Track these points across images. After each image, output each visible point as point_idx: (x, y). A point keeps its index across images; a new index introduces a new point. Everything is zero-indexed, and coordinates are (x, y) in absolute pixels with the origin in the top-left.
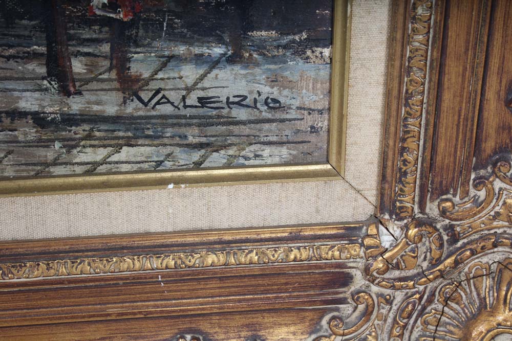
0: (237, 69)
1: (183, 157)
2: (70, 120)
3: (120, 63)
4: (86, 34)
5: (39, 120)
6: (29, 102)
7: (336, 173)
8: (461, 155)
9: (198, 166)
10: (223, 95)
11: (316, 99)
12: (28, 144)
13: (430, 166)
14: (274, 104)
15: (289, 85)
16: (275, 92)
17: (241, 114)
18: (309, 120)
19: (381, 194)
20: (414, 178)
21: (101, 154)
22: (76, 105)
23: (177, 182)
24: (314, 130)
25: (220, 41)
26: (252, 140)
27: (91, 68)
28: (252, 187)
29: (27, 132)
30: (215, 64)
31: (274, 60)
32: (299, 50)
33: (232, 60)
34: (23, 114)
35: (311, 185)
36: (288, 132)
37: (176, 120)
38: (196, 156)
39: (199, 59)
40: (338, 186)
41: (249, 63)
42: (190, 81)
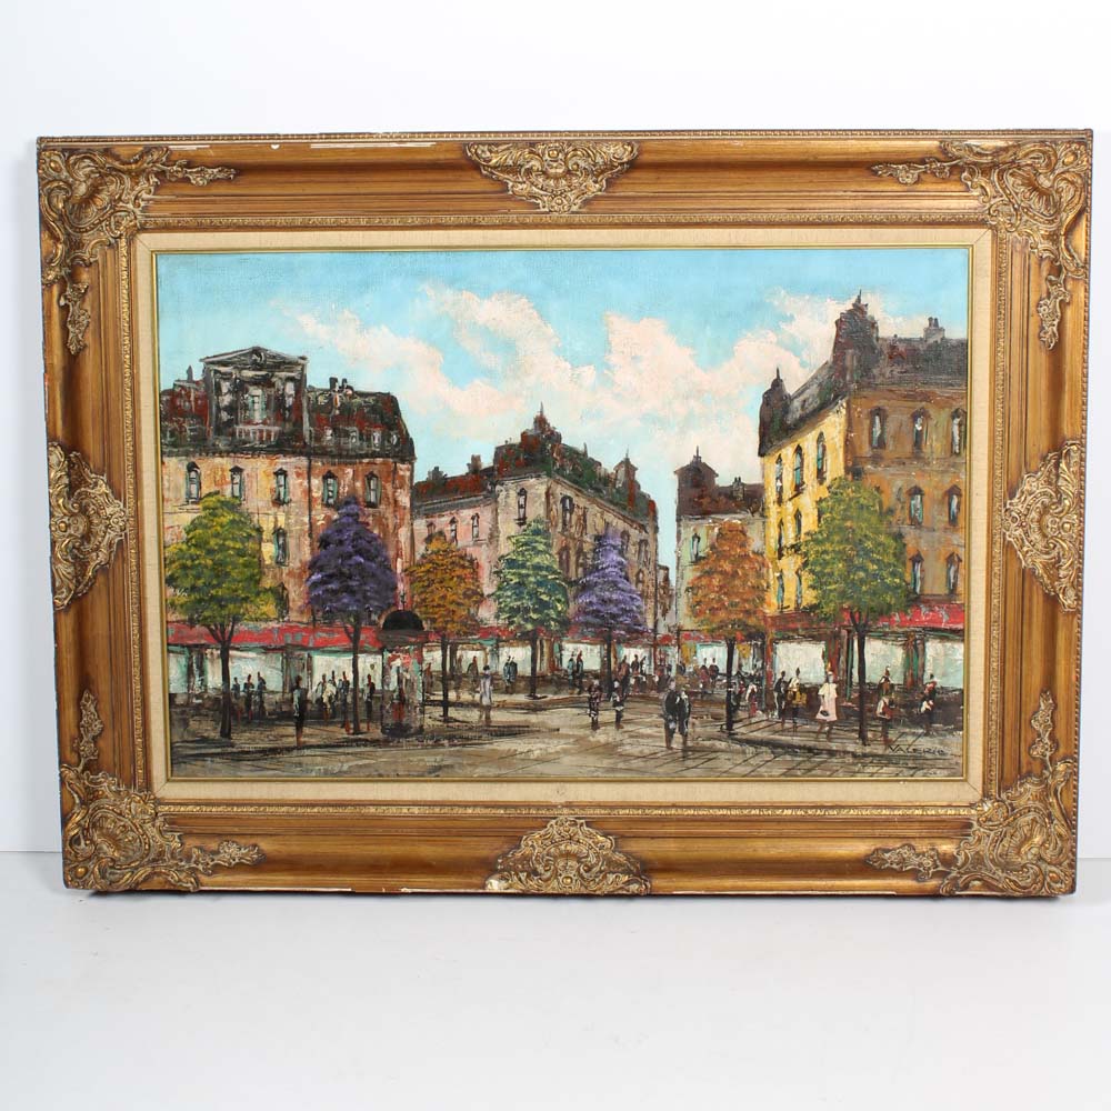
0: (928, 738)
1: (906, 772)
2: (865, 755)
3: (885, 734)
4: (874, 723)
5: (854, 755)
6: (851, 748)
7: (966, 780)
8: (1014, 773)
9: (912, 776)
10: (922, 748)
11: (957, 751)
12: (849, 764)
13: (1001, 778)
14: (941, 753)
15: (946, 745)
16: (941, 748)
17: (928, 756)
18: (955, 760)
19: (983, 791)
20: (995, 783)
21: (876, 769)
22: (868, 750)
23: (904, 781)
24: (957, 763)
25: (922, 727)
26: (933, 767)
27: (874, 735)
28: (932, 784)
29: (849, 759)
30: (920, 736)
31: (941, 735)
32: (951, 732)
33: (926, 735)
34: (849, 752)
35: (956, 785)
36: (947, 764)
37: (905, 757)
38: (912, 772)
39: (914, 734)
40: (966, 786)
41: (932, 736)
42: (910, 742)
